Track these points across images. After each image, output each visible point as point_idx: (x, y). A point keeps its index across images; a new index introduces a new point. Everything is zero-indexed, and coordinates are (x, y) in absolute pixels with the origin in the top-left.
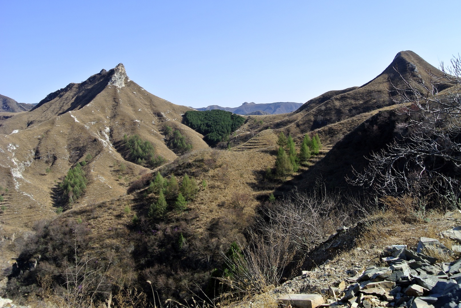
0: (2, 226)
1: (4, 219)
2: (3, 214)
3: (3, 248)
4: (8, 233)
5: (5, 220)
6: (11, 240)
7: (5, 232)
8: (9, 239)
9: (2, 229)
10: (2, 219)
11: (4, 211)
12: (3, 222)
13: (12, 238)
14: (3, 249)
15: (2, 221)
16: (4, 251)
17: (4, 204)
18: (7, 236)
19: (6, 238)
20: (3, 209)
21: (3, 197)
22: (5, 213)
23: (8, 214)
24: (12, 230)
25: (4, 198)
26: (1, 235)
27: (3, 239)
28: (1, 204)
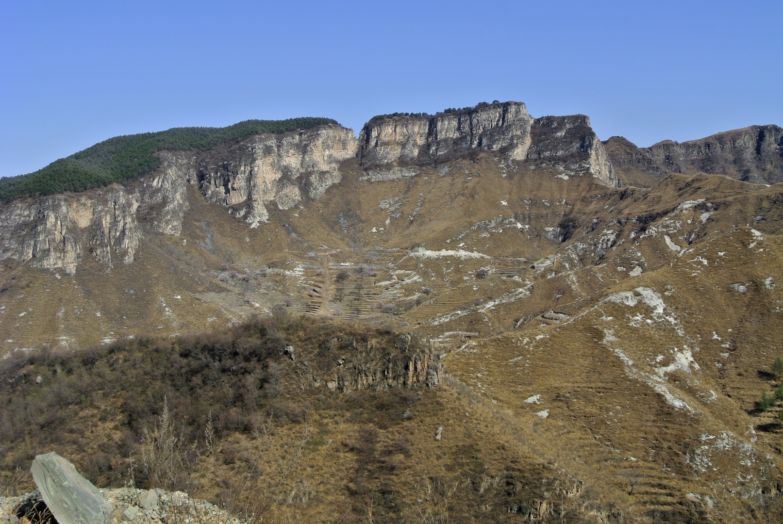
0: (774, 459)
3: (771, 512)
7: (779, 476)
9: (774, 465)
10: (777, 442)
12: (780, 451)
14: (770, 514)
15: (778, 447)
16: (772, 519)
18: (782, 487)
19: (780, 491)
26: (771, 479)
27: (774, 491)
28: (779, 406)
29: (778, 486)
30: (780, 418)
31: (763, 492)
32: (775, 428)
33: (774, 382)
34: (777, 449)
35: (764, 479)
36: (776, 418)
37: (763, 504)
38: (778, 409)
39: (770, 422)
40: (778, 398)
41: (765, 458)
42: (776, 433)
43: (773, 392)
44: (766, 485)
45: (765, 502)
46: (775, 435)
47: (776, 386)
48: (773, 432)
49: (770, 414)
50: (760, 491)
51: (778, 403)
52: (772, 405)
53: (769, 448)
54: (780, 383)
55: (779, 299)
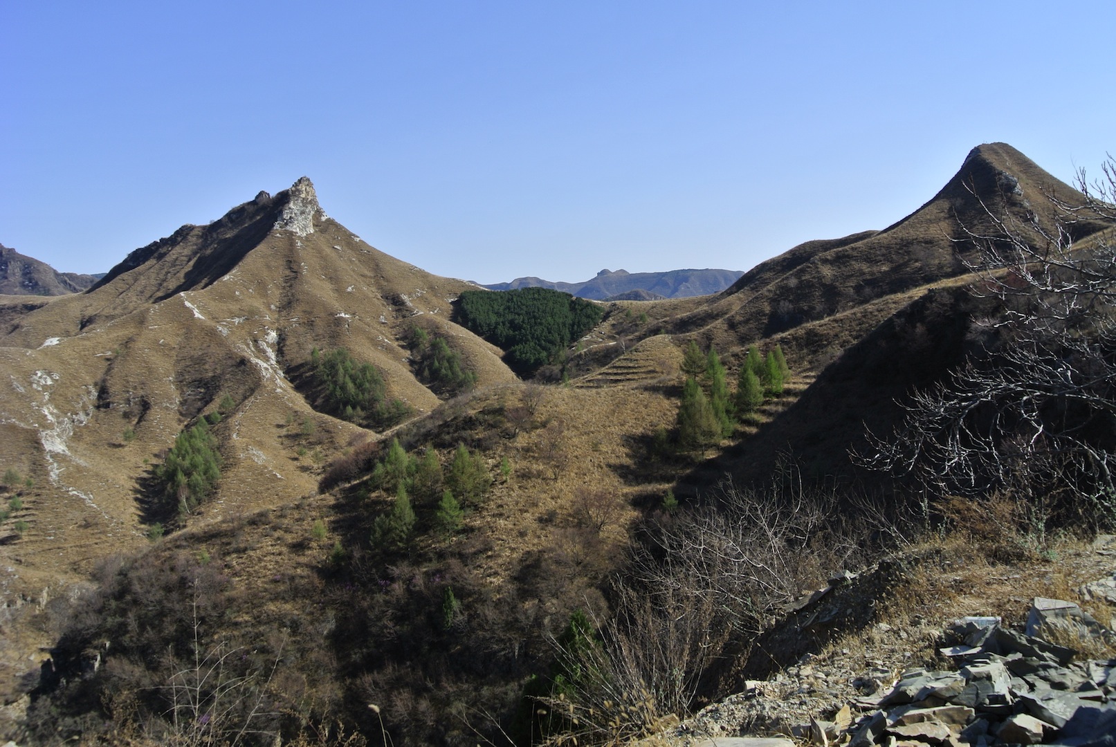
0: (17, 571)
1: (22, 552)
2: (20, 541)
3: (20, 623)
4: (31, 586)
5: (25, 555)
6: (39, 604)
7: (23, 585)
8: (33, 601)
9: (17, 577)
10: (17, 553)
11: (23, 534)
12: (21, 561)
13: (41, 599)
14: (18, 626)
15: (18, 558)
16: (21, 630)
17: (23, 516)
18: (27, 595)
19: (26, 600)
20: (21, 529)
21: (21, 499)
22: (26, 539)
23: (31, 541)
24: (40, 579)
25: (23, 502)
26: (15, 591)
27: (19, 602)
28: (15, 517)
29: (23, 595)
30: (17, 529)
31: (8, 606)
32: (13, 540)
33: (7, 495)
34: (17, 560)
35: (8, 592)
36: (12, 529)
37: (10, 617)
38: (14, 520)
39: (6, 535)
40: (12, 510)
41: (7, 572)
42: (15, 544)
43: (7, 505)
44: (11, 598)
45: (12, 615)
46: (13, 546)
47: (10, 498)
48: (12, 544)
49: (5, 527)
50: (5, 606)
51: (13, 515)
52: (7, 517)
53: (9, 560)
54: (13, 494)
55: (4, 411)
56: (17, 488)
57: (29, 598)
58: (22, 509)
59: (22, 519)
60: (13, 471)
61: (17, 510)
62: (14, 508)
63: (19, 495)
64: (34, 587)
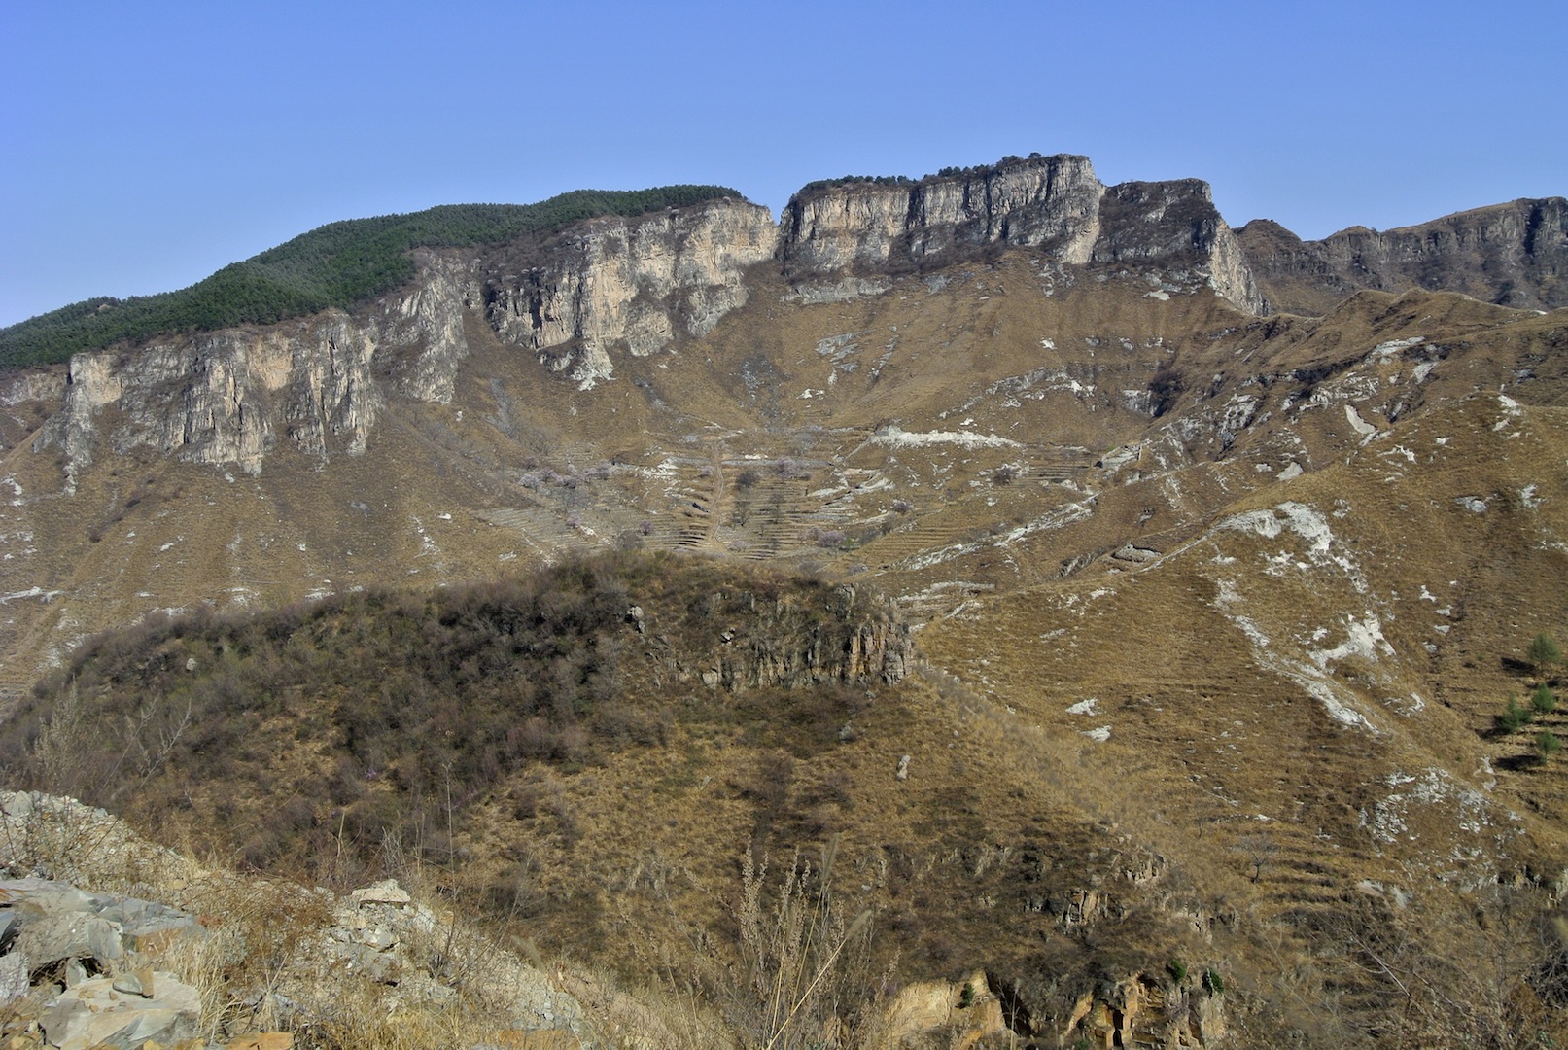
0: (1524, 821)
1: (1542, 790)
2: (1542, 768)
3: (1515, 917)
4: (1545, 856)
5: (1548, 796)
6: (1554, 891)
7: (1532, 851)
8: (1544, 883)
9: (1523, 832)
10: (1532, 789)
11: (1549, 757)
12: (1537, 806)
13: (1558, 884)
15: (1534, 799)
17: (1554, 724)
18: (1535, 872)
19: (1532, 879)
20: (1546, 747)
21: (1555, 692)
22: (1552, 767)
23: (1560, 774)
24: (1563, 847)
25: (1557, 699)
26: (1515, 856)
27: (1520, 879)
28: (1539, 723)
29: (1529, 869)
30: (1538, 744)
31: (1501, 881)
32: (1530, 765)
33: (1531, 680)
34: (1532, 803)
35: (1503, 856)
36: (1532, 745)
37: (1500, 902)
38: (1537, 729)
39: (1520, 753)
40: (1537, 709)
41: (1507, 819)
42: (1532, 773)
43: (1529, 698)
44: (1507, 867)
45: (1505, 899)
46: (1529, 776)
47: (1535, 687)
48: (1526, 772)
49: (1521, 737)
50: (1495, 879)
51: (1537, 718)
52: (1525, 721)
53: (1518, 800)
54: (1542, 681)
55: (1547, 525)
56: (1551, 671)
57: (1537, 877)
58: (1553, 712)
59: (1550, 730)
60: (1547, 638)
61: (1545, 711)
62: (1539, 707)
63: (1552, 684)
64: (1550, 859)
